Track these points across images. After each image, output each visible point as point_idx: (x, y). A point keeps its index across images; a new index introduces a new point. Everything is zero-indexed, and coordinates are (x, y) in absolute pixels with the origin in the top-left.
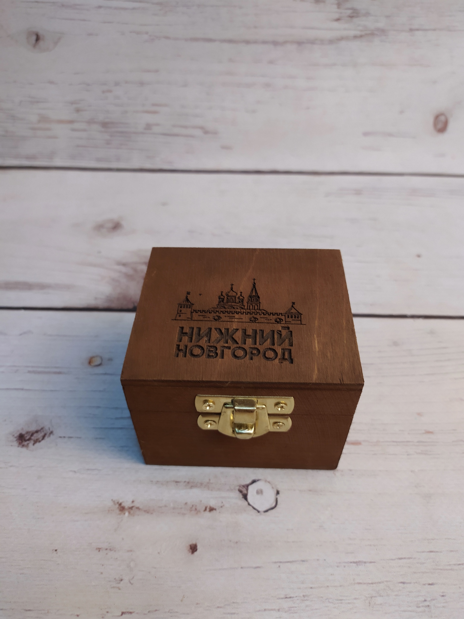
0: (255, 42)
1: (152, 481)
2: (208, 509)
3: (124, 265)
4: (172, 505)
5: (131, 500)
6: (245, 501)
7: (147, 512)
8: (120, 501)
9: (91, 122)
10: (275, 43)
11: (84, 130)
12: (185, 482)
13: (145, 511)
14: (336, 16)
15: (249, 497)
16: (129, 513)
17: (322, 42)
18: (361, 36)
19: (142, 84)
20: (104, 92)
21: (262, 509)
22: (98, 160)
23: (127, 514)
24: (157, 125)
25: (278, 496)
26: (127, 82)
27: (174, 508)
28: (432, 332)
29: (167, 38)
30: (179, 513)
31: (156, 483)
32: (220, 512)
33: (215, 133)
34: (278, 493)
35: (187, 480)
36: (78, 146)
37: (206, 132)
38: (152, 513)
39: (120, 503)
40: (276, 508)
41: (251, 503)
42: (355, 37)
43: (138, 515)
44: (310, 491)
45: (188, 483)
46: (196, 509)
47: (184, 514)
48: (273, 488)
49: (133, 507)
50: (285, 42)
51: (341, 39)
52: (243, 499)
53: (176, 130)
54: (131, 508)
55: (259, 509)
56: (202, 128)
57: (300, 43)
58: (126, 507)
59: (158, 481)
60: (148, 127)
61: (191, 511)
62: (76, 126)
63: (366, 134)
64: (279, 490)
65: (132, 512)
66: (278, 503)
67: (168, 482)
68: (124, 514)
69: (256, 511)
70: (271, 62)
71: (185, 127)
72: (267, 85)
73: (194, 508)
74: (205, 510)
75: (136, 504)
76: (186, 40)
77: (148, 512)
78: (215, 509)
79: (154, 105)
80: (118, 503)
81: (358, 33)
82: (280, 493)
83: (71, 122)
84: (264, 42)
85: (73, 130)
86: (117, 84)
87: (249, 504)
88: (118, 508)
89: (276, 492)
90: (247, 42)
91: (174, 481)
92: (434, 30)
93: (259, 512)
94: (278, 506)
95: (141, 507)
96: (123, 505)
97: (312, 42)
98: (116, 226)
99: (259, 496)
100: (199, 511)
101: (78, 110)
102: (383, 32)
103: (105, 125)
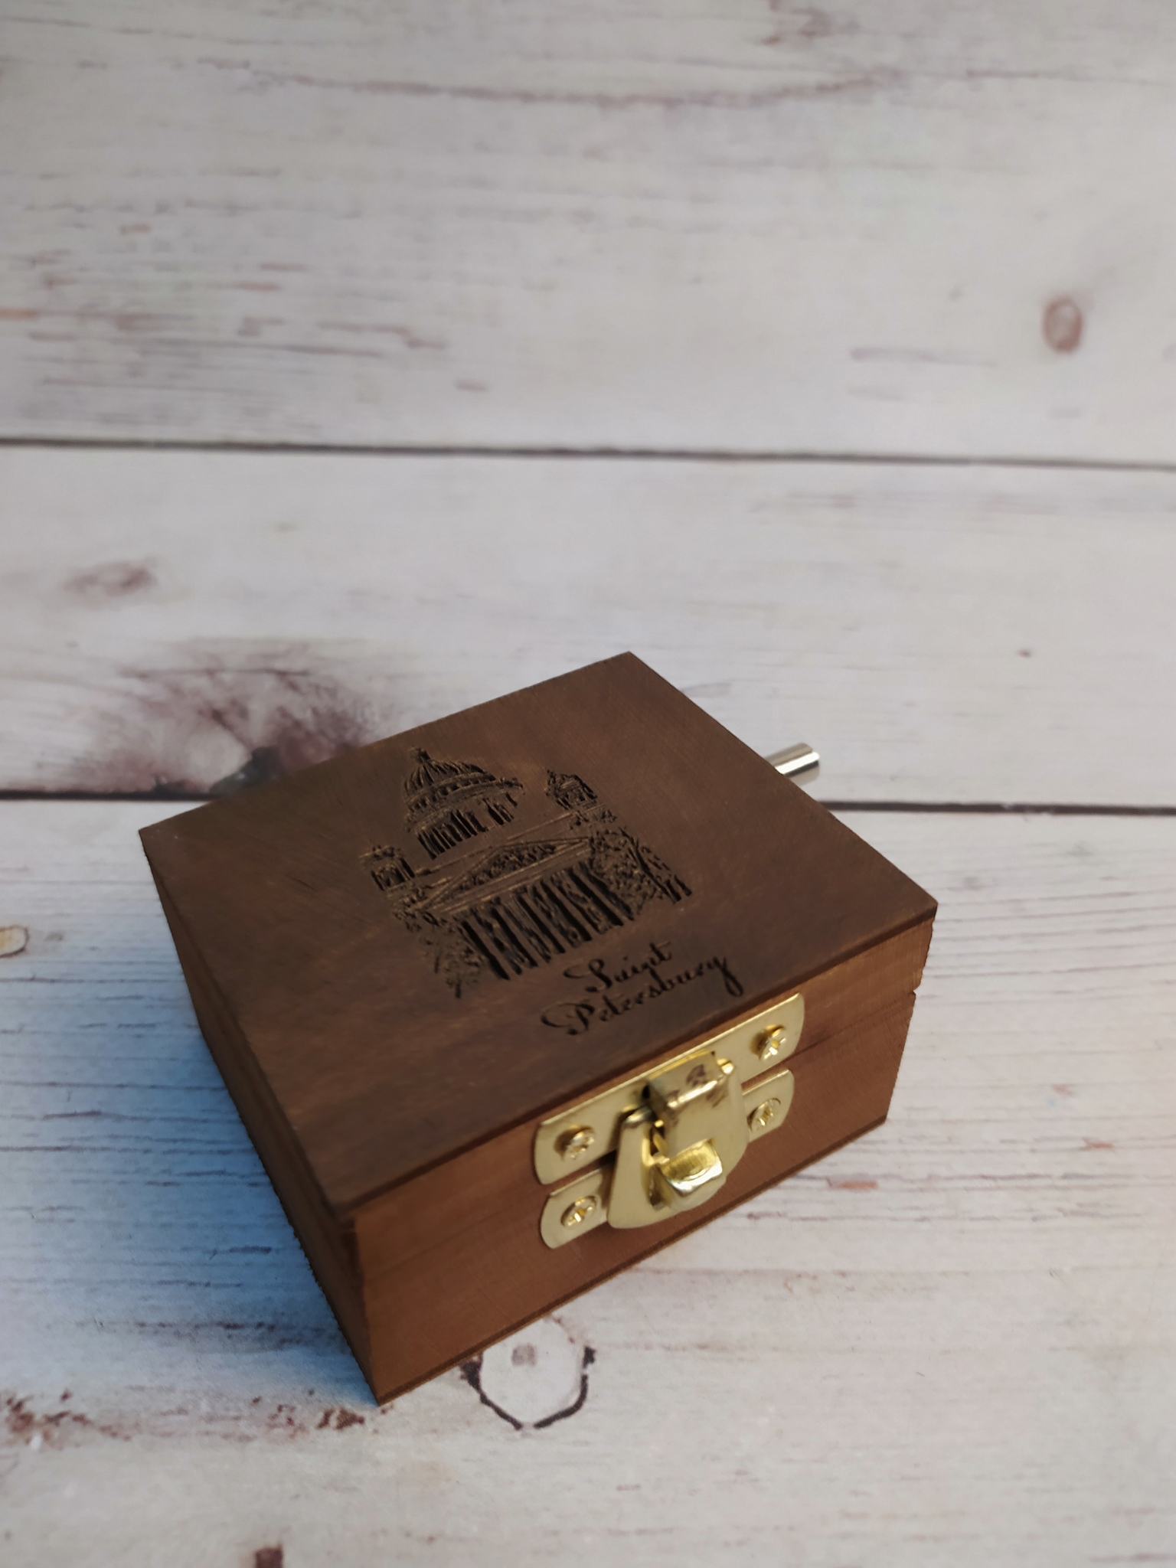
0: (549, 97)
1: (142, 1325)
2: (333, 1421)
3: (143, 676)
4: (205, 1407)
5: (60, 1392)
6: (472, 1389)
7: (110, 1431)
8: (20, 1396)
9: (87, 314)
10: (604, 102)
11: (69, 338)
12: (260, 1325)
13: (104, 1429)
14: (768, 30)
15: (485, 1375)
16: (46, 1436)
17: (732, 100)
18: (837, 88)
19: (233, 209)
20: (124, 230)
21: (528, 1415)
22: (107, 419)
23: (37, 1440)
24: (276, 322)
25: (590, 1369)
26: (190, 204)
27: (211, 1419)
28: (1081, 852)
29: (304, 80)
30: (226, 1436)
31: (156, 1333)
32: (376, 1431)
33: (439, 345)
34: (589, 1356)
35: (268, 1320)
36: (48, 381)
37: (414, 343)
38: (127, 1438)
39: (15, 1402)
40: (579, 1413)
41: (491, 1397)
42: (822, 89)
43: (78, 1445)
44: (703, 1347)
45: (272, 1328)
46: (290, 1421)
47: (246, 1439)
48: (572, 1340)
49: (62, 1415)
50: (631, 100)
51: (785, 92)
52: (465, 1383)
53: (329, 338)
54: (55, 1419)
55: (519, 1418)
56: (400, 331)
57: (670, 102)
58: (38, 1417)
59: (162, 1325)
60: (250, 327)
61: (272, 1426)
62: (44, 325)
63: (859, 354)
64: (593, 1346)
65: (56, 1433)
66: (589, 1395)
67: (197, 1327)
68: (28, 1441)
69: (509, 1425)
70: (593, 153)
71: (356, 329)
72: (583, 217)
73: (282, 1418)
74: (325, 1423)
75: (76, 1406)
76: (357, 87)
77: (114, 1435)
78: (361, 1421)
79: (267, 267)
80: (9, 1402)
81: (828, 78)
82: (597, 1356)
83: (31, 314)
84: (574, 98)
85: (37, 336)
86: (162, 209)
87: (484, 1400)
88: (8, 1420)
89: (582, 1354)
90: (527, 97)
91: (220, 1324)
92: (1034, 75)
93: (518, 1426)
94: (586, 1405)
95: (90, 1416)
96: (28, 1407)
97: (706, 99)
98: (135, 580)
99: (520, 1371)
100: (302, 1428)
101: (50, 282)
102: (896, 75)
103: (126, 322)
